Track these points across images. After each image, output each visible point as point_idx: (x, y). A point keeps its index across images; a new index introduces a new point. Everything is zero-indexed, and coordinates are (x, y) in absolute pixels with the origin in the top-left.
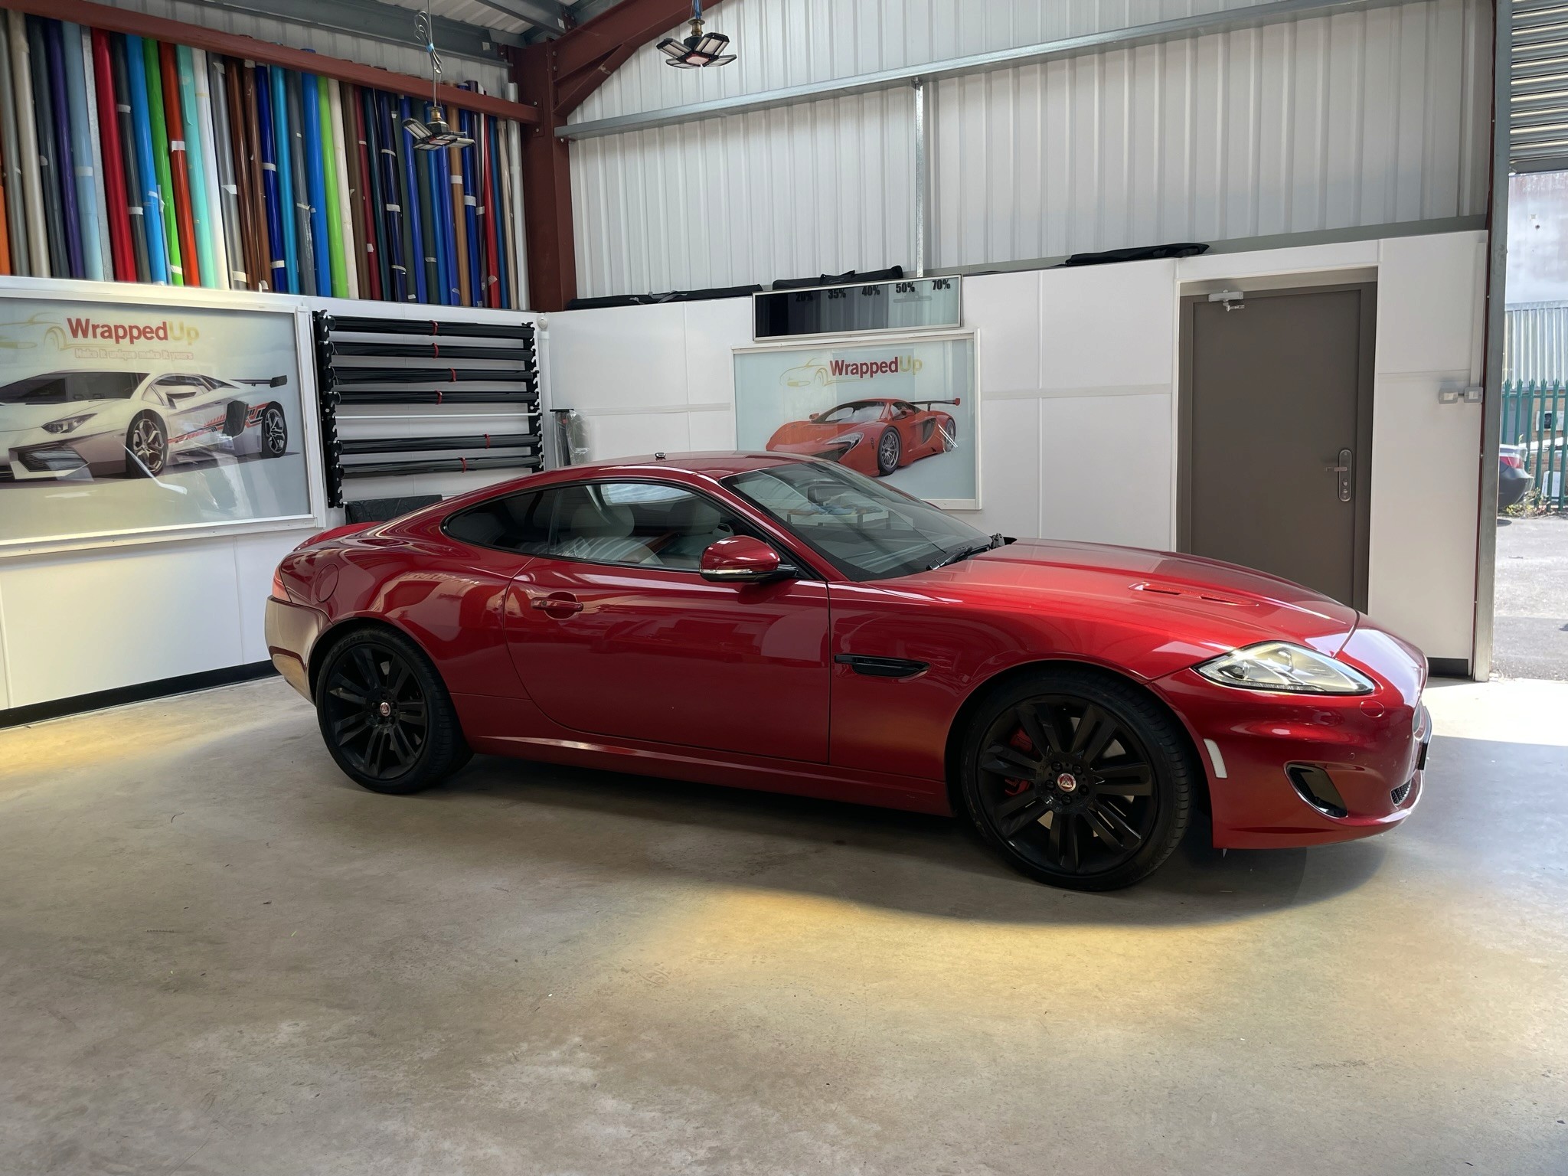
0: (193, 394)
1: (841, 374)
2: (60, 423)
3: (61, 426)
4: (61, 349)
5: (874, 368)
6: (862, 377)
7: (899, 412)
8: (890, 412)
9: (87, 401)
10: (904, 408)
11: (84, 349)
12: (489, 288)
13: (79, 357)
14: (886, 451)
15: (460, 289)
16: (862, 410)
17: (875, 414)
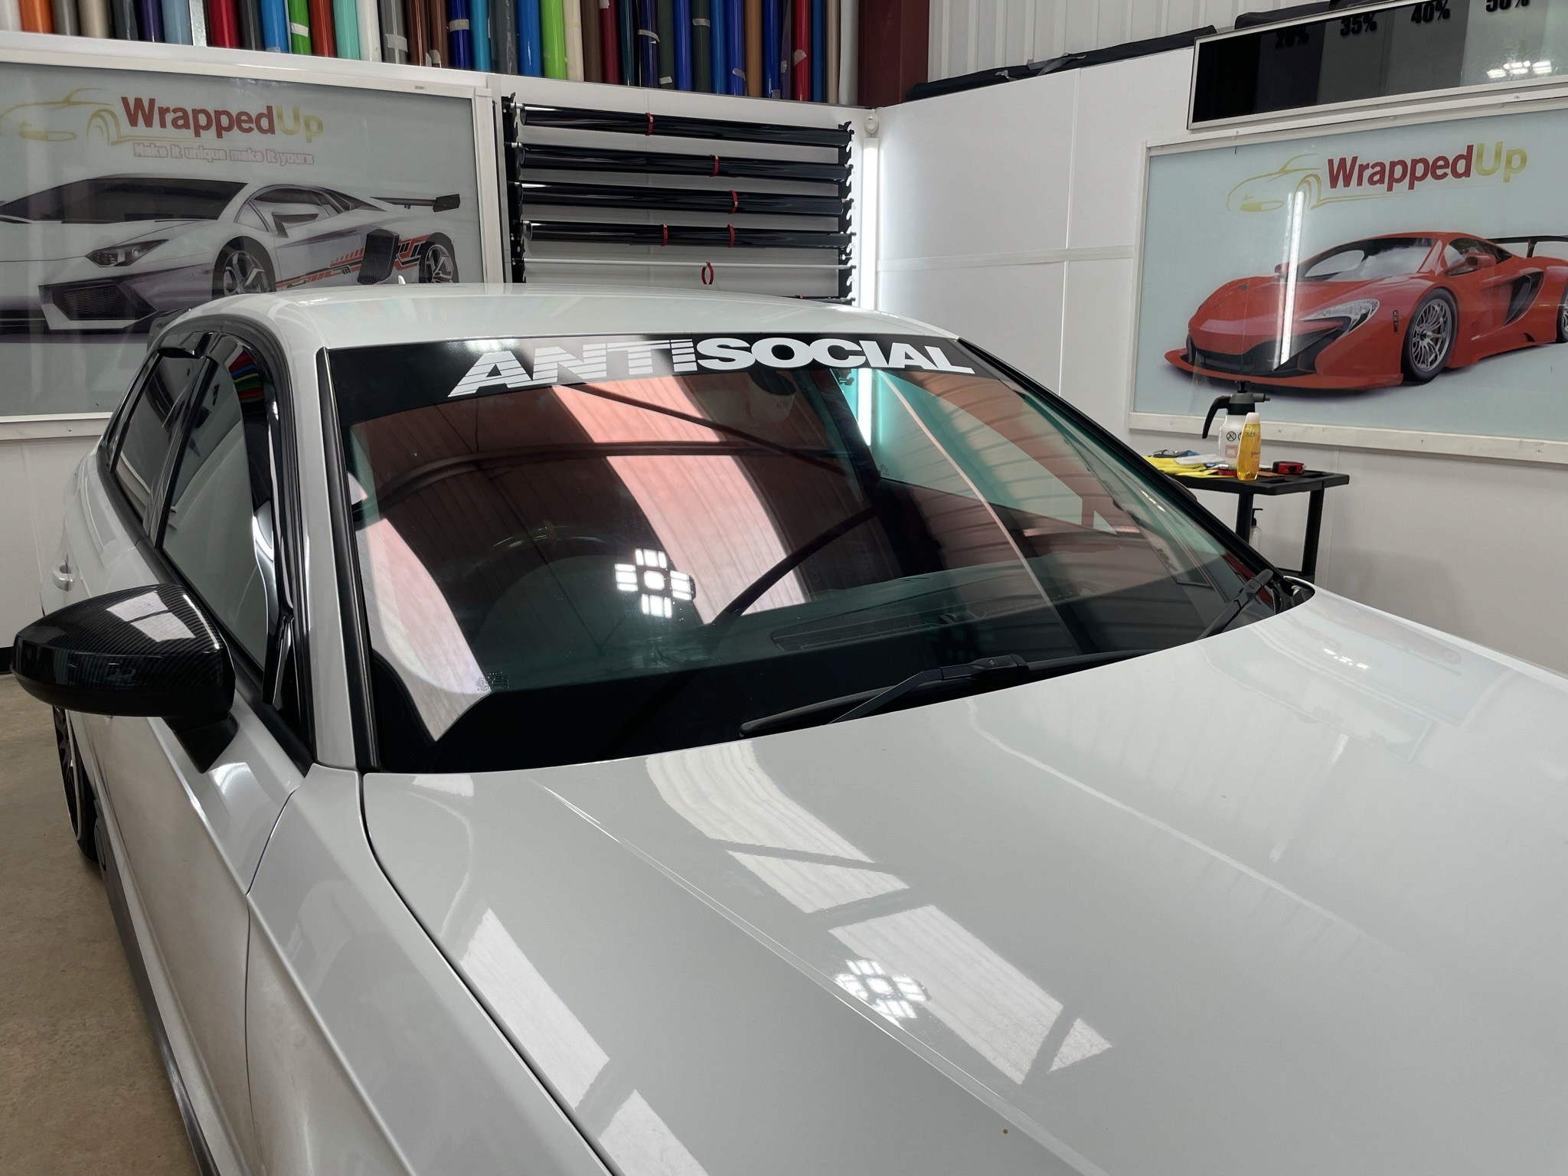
0: (313, 217)
1: (1347, 183)
2: (113, 252)
3: (115, 256)
4: (114, 143)
5: (1420, 169)
6: (1390, 188)
7: (1462, 258)
8: (1442, 259)
9: (153, 221)
10: (1474, 251)
11: (147, 143)
12: (793, 69)
13: (140, 156)
14: (1423, 336)
15: (745, 69)
16: (1382, 255)
17: (1410, 262)
